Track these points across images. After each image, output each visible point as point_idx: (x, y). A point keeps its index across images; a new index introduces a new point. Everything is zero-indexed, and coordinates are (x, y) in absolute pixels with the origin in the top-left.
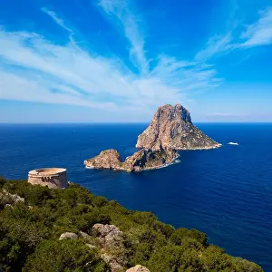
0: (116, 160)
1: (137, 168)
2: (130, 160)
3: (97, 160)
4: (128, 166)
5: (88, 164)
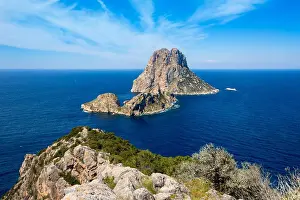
0: (114, 104)
1: (137, 113)
3: (94, 103)
5: (86, 108)
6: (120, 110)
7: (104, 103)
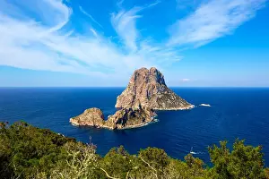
0: (99, 118)
1: (120, 126)
2: (112, 119)
3: (81, 117)
4: (110, 124)
5: (74, 122)
6: (104, 124)
7: (90, 117)
